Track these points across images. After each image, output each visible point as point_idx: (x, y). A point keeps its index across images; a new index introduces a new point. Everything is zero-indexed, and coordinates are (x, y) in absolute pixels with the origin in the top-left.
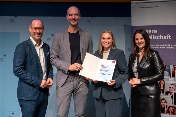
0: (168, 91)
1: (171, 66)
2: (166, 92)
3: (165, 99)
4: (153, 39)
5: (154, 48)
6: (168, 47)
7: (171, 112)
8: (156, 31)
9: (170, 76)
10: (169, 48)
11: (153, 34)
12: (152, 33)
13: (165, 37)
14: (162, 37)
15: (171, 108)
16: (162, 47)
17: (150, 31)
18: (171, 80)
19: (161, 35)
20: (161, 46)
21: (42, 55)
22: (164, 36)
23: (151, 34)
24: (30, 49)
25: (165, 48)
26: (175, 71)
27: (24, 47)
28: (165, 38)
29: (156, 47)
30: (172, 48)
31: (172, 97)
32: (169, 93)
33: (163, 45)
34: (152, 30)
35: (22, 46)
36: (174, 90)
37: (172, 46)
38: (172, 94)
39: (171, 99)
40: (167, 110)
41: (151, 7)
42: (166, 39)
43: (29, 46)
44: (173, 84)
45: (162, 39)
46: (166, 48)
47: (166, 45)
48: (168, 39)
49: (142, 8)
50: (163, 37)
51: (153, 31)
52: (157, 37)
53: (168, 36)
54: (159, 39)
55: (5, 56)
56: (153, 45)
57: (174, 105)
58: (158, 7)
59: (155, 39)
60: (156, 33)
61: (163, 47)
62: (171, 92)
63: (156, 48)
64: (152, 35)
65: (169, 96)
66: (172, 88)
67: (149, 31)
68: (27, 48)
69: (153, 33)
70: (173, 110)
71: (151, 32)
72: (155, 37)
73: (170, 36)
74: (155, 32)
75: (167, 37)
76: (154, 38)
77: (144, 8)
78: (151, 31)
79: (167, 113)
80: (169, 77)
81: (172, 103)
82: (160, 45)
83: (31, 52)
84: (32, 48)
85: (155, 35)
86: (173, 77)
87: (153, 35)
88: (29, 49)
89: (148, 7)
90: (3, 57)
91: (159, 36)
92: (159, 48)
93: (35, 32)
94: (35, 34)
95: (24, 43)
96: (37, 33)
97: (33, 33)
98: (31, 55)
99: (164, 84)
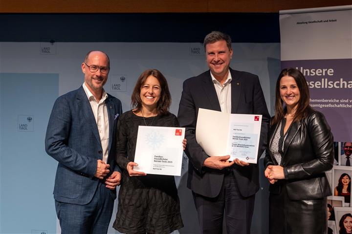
3: (351, 215)
4: (326, 87)
5: (327, 106)
8: (333, 71)
11: (324, 77)
12: (324, 74)
13: (351, 83)
14: (344, 84)
16: (346, 104)
17: (319, 71)
19: (342, 79)
20: (342, 103)
21: (102, 118)
22: (349, 82)
23: (322, 77)
24: (81, 107)
25: (350, 106)
27: (68, 103)
29: (332, 103)
33: (347, 101)
35: (64, 100)
41: (322, 21)
43: (79, 100)
45: (346, 87)
49: (303, 23)
50: (348, 84)
51: (326, 72)
52: (333, 84)
54: (338, 87)
55: (30, 119)
56: (326, 101)
58: (336, 20)
59: (329, 87)
60: (332, 74)
61: (348, 105)
63: (332, 106)
64: (323, 80)
67: (317, 72)
68: (73, 104)
69: (327, 76)
71: (322, 73)
72: (329, 83)
74: (330, 73)
76: (328, 85)
77: (307, 23)
78: (321, 72)
82: (340, 101)
83: (81, 111)
84: (85, 103)
85: (330, 79)
87: (326, 79)
88: (77, 107)
89: (314, 22)
90: (27, 122)
91: (338, 82)
92: (339, 106)
93: (93, 75)
94: (92, 78)
95: (69, 94)
96: (97, 76)
97: (89, 75)
98: (82, 117)
99: (350, 183)
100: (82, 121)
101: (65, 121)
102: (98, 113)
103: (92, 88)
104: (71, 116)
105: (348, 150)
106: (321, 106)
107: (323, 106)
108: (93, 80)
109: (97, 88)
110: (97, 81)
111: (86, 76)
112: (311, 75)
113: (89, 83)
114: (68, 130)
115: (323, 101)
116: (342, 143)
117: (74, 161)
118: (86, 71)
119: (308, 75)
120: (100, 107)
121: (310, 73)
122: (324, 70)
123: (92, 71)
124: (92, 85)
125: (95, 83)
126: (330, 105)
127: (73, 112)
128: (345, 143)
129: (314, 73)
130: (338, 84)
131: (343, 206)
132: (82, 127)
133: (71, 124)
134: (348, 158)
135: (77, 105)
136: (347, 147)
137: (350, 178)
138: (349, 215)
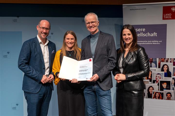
0: (155, 79)
1: (157, 58)
3: (153, 86)
6: (154, 42)
7: (157, 97)
8: (145, 30)
9: (157, 67)
10: (155, 44)
13: (152, 34)
14: (149, 35)
15: (158, 94)
16: (150, 42)
18: (157, 71)
19: (148, 33)
20: (149, 42)
21: (46, 52)
23: (141, 32)
24: (36, 46)
25: (152, 44)
26: (160, 62)
28: (152, 35)
29: (145, 43)
30: (157, 44)
31: (158, 85)
33: (150, 41)
36: (160, 78)
37: (158, 42)
38: (158, 82)
39: (158, 86)
40: (154, 95)
41: (140, 9)
42: (153, 36)
44: (159, 74)
45: (150, 36)
46: (153, 43)
47: (153, 42)
48: (154, 36)
50: (151, 35)
52: (145, 35)
53: (154, 34)
55: (8, 53)
57: (160, 91)
58: (146, 9)
59: (143, 36)
61: (151, 43)
62: (157, 80)
63: (145, 44)
65: (156, 84)
66: (158, 77)
67: (139, 30)
68: (32, 45)
70: (159, 96)
73: (156, 34)
74: (144, 30)
75: (153, 34)
76: (143, 35)
77: (134, 10)
80: (155, 68)
81: (158, 90)
83: (36, 49)
84: (38, 45)
85: (144, 32)
86: (158, 68)
88: (34, 46)
89: (137, 9)
90: (7, 54)
92: (147, 44)
93: (42, 32)
96: (44, 32)
97: (40, 32)
98: (36, 51)
99: (152, 74)
100: (36, 54)
101: (28, 53)
102: (44, 50)
104: (31, 50)
106: (140, 44)
114: (29, 58)
117: (32, 73)
120: (45, 47)
122: (141, 29)
126: (144, 43)
128: (150, 58)
129: (137, 30)
130: (147, 35)
131: (149, 83)
132: (36, 56)
133: (30, 54)
134: (151, 64)
135: (34, 45)
136: (150, 60)
137: (152, 72)
138: (151, 87)
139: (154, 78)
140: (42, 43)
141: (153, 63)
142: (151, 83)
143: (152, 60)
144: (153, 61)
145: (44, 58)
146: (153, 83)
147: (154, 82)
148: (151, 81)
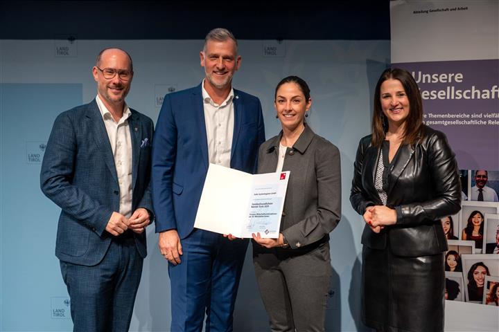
2: (487, 245)
3: (485, 264)
4: (453, 98)
5: (454, 123)
6: (493, 119)
8: (462, 77)
10: (497, 123)
11: (450, 85)
12: (450, 81)
13: (486, 93)
14: (476, 94)
16: (478, 119)
17: (443, 76)
19: (473, 87)
20: (474, 119)
22: (484, 91)
23: (448, 84)
25: (485, 123)
27: (72, 122)
28: (487, 95)
29: (460, 119)
32: (496, 248)
33: (480, 116)
34: (450, 75)
40: (489, 293)
41: (447, 9)
42: (488, 97)
43: (88, 120)
45: (479, 97)
46: (490, 122)
47: (489, 116)
48: (493, 97)
49: (422, 12)
50: (482, 93)
51: (453, 78)
52: (462, 93)
53: (493, 91)
54: (469, 98)
55: (43, 147)
56: (452, 116)
58: (467, 8)
59: (456, 98)
60: (461, 81)
61: (481, 121)
63: (460, 123)
64: (448, 88)
65: (496, 257)
67: (441, 77)
68: (80, 124)
69: (453, 83)
71: (448, 80)
72: (457, 93)
74: (458, 79)
75: (491, 93)
76: (455, 95)
77: (427, 12)
78: (446, 77)
79: (490, 303)
82: (471, 116)
83: (90, 134)
84: (97, 123)
85: (458, 86)
87: (453, 88)
88: (85, 127)
89: (438, 10)
91: (469, 91)
92: (469, 123)
93: (109, 83)
94: (108, 87)
95: (75, 110)
96: (114, 84)
97: (103, 83)
98: (91, 143)
99: (483, 223)
100: (91, 149)
101: (67, 148)
102: (117, 138)
103: (108, 101)
104: (76, 141)
105: (481, 181)
106: (446, 123)
107: (449, 122)
108: (109, 90)
109: (115, 101)
110: (114, 90)
111: (99, 85)
112: (433, 82)
113: (104, 94)
114: (71, 161)
115: (449, 116)
116: (473, 171)
118: (99, 77)
119: (429, 81)
120: (120, 128)
121: (432, 79)
122: (450, 76)
123: (107, 77)
124: (108, 97)
125: (112, 94)
126: (457, 122)
127: (78, 136)
128: (477, 171)
129: (437, 80)
130: (469, 94)
131: (473, 252)
132: (91, 156)
133: (76, 152)
134: (481, 190)
135: (85, 125)
136: (479, 176)
137: (483, 217)
138: (481, 264)
139: (489, 238)
140: (112, 116)
141: (488, 186)
142: (482, 253)
143: (484, 176)
144: (490, 179)
145: (117, 162)
146: (487, 253)
147: (490, 249)
148: (479, 245)
